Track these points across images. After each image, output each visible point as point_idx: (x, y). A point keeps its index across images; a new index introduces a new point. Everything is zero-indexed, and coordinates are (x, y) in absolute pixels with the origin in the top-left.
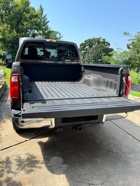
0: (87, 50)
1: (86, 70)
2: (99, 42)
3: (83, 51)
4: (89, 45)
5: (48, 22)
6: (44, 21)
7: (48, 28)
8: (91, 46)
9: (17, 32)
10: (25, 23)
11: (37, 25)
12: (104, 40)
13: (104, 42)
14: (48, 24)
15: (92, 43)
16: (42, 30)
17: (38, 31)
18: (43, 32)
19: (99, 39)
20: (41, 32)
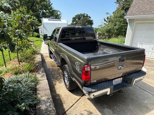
0: (77, 21)
1: (101, 45)
2: (84, 16)
3: (75, 22)
4: (78, 19)
5: (52, 4)
6: (49, 4)
7: (52, 8)
8: (79, 19)
9: (33, 12)
10: (38, 6)
11: (45, 6)
12: (87, 15)
13: (87, 16)
14: (52, 5)
15: (80, 17)
16: (48, 10)
17: (46, 10)
18: (49, 11)
19: (84, 14)
20: (47, 11)
